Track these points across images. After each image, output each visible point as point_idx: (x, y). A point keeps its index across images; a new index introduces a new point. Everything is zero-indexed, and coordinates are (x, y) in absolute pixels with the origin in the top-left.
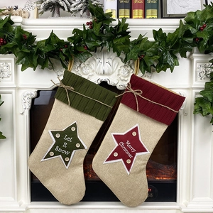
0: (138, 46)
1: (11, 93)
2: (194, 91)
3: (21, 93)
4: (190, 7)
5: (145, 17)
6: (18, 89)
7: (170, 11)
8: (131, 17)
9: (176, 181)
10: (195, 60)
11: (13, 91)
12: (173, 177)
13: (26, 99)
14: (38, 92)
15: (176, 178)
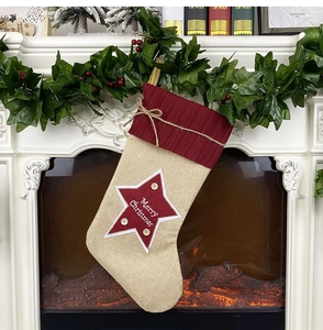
0: (222, 76)
1: (5, 163)
2: (315, 158)
3: (23, 163)
4: (307, 16)
5: (231, 32)
6: (16, 156)
7: (273, 23)
8: (208, 33)
9: (284, 308)
10: (316, 105)
11: (9, 159)
12: (279, 301)
13: (31, 172)
14: (52, 160)
15: (284, 303)
